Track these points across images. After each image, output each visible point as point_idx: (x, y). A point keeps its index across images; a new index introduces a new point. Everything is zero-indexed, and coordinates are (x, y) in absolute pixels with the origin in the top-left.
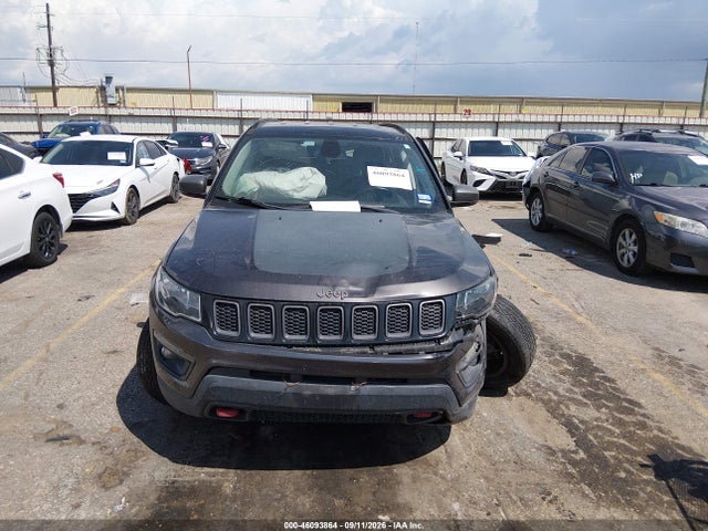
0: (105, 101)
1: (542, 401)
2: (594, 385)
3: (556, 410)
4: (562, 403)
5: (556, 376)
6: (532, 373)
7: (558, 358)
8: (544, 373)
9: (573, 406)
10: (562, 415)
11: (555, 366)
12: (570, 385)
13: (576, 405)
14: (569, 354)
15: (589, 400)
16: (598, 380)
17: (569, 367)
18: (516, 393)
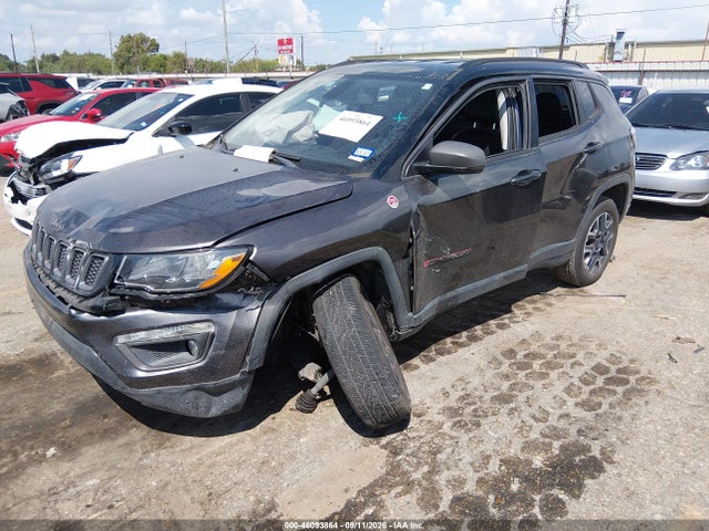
0: (611, 57)
1: (394, 469)
2: (512, 498)
3: (381, 487)
4: (409, 485)
5: (488, 458)
6: (464, 438)
7: (556, 444)
8: (482, 447)
9: (412, 498)
10: (373, 495)
11: (523, 449)
12: (477, 476)
13: (421, 499)
14: (589, 450)
15: (450, 507)
16: (537, 498)
17: (538, 461)
18: (388, 443)
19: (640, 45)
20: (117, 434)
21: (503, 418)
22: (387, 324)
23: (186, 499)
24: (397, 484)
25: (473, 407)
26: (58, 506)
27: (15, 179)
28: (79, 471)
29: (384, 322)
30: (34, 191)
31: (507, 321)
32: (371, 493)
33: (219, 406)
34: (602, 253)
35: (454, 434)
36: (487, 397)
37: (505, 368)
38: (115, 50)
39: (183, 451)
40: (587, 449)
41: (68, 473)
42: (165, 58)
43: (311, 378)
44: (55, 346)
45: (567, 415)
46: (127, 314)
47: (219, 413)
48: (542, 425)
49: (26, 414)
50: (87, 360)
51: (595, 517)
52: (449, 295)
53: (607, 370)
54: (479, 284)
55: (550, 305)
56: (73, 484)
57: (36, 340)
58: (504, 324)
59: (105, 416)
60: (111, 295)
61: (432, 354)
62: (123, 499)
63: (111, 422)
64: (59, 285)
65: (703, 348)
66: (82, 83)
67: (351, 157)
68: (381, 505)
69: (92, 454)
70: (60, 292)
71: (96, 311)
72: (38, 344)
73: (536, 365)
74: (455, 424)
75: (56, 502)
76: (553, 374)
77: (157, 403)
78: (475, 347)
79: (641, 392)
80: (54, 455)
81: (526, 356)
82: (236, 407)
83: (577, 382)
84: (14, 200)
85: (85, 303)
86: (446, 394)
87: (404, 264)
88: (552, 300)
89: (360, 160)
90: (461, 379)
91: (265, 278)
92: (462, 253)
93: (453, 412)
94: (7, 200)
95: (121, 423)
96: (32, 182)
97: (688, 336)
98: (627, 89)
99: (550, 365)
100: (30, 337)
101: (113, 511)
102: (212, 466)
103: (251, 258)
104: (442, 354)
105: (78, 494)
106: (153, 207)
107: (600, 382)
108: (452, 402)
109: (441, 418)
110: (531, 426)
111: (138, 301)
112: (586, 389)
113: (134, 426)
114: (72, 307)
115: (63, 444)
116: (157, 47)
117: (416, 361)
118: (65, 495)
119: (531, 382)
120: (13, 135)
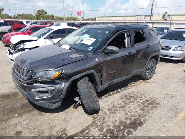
0: (164, 19)
1: (94, 122)
2: (120, 130)
3: (91, 126)
4: (97, 126)
5: (116, 121)
6: (112, 116)
7: (133, 118)
8: (115, 118)
9: (97, 129)
10: (89, 128)
11: (125, 119)
12: (113, 125)
13: (99, 130)
14: (141, 120)
15: (106, 131)
16: (126, 130)
17: (128, 122)
18: (94, 116)
19: (172, 15)
20: (31, 112)
21: (122, 112)
22: (96, 88)
23: (46, 127)
24: (94, 126)
25: (115, 109)
26: (17, 127)
27: (10, 49)
28: (22, 120)
29: (95, 88)
30: (14, 52)
31: (126, 88)
32: (88, 128)
33: (55, 106)
34: (152, 72)
35: (109, 115)
36: (119, 106)
37: (124, 100)
38: (36, 14)
39: (46, 116)
40: (140, 120)
41: (20, 120)
42: (48, 16)
43: (77, 100)
44: (18, 91)
45: (137, 112)
46: (34, 84)
47: (55, 108)
48: (130, 114)
49: (11, 106)
50: (25, 95)
51: (139, 135)
52: (111, 82)
53: (148, 101)
54: (119, 79)
55: (138, 84)
56: (21, 123)
57: (14, 89)
58: (126, 89)
59: (29, 108)
60: (31, 80)
61: (107, 96)
62: (32, 127)
63: (30, 109)
64: (19, 77)
65: (173, 97)
66: (27, 22)
67: (88, 49)
68: (90, 130)
69: (25, 116)
70: (20, 79)
71: (27, 84)
72: (14, 90)
73: (132, 99)
74: (110, 113)
75: (17, 126)
76: (135, 102)
77: (40, 105)
78: (118, 94)
79: (156, 107)
80: (17, 116)
81: (130, 97)
82: (58, 107)
83: (141, 104)
84: (9, 54)
85: (25, 82)
86: (109, 105)
87: (100, 74)
88: (139, 83)
89: (90, 49)
90: (113, 102)
91: (66, 77)
92: (114, 72)
93: (110, 110)
94: (8, 54)
95: (32, 109)
96: (14, 50)
97: (170, 93)
98: (166, 28)
99: (135, 99)
100: (12, 88)
101: (29, 129)
102: (52, 120)
103: (63, 73)
104: (110, 96)
105: (22, 125)
106: (41, 60)
107: (146, 104)
108: (110, 107)
109: (107, 111)
110: (128, 114)
111: (37, 82)
112: (143, 105)
113: (35, 110)
114: (22, 83)
115: (19, 114)
116: (46, 13)
117: (103, 97)
118: (18, 125)
119: (130, 103)
120: (9, 37)
